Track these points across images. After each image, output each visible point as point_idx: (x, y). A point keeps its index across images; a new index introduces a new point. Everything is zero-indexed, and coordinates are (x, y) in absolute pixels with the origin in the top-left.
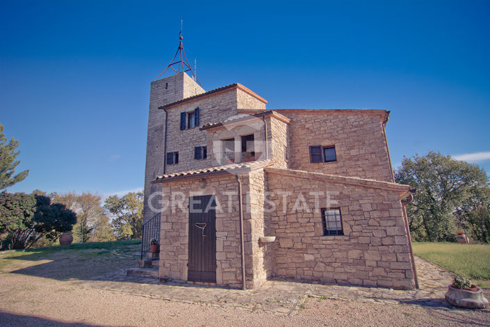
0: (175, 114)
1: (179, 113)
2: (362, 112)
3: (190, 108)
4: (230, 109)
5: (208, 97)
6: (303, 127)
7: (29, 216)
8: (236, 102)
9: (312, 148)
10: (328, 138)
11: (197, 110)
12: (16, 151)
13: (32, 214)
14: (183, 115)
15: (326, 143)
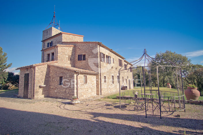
1: (47, 43)
2: (93, 43)
3: (50, 41)
4: (60, 41)
5: (55, 37)
6: (78, 48)
7: (5, 79)
8: (62, 39)
9: (79, 55)
10: (84, 52)
11: (52, 42)
12: (6, 57)
13: (7, 78)
14: (48, 44)
15: (84, 54)
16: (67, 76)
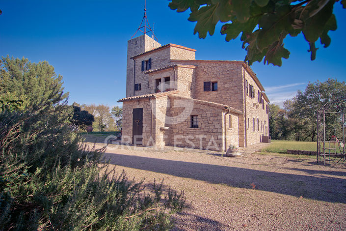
0: (139, 61)
1: (141, 61)
2: (233, 62)
3: (146, 58)
4: (167, 59)
5: (156, 52)
6: (203, 71)
7: (71, 116)
8: (170, 55)
9: (205, 83)
10: (214, 77)
11: (150, 59)
12: (62, 82)
14: (143, 62)
15: (213, 80)
16: (206, 114)
